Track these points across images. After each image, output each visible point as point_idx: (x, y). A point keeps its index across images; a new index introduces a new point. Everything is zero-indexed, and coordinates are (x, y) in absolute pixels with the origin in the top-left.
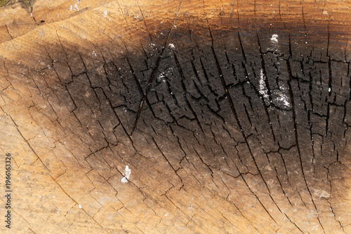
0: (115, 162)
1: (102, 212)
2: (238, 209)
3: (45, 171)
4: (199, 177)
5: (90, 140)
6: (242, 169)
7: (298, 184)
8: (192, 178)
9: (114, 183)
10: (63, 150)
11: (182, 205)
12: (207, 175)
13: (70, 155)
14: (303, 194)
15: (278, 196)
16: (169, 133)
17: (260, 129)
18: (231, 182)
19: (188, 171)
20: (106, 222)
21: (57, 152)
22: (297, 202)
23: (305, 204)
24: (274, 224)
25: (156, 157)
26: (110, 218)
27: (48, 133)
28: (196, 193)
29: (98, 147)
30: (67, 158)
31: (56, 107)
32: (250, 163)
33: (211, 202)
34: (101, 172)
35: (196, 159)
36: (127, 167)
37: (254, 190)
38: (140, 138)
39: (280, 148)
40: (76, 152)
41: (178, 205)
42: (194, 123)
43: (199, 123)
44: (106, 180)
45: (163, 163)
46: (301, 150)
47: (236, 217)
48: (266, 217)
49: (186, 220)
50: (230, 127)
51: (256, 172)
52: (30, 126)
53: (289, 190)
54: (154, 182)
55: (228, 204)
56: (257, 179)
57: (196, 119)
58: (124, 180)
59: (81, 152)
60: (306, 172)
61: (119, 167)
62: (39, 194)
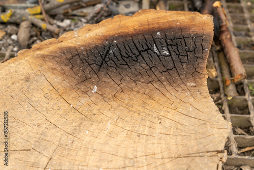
0: (90, 85)
1: (82, 107)
2: (150, 97)
3: (56, 93)
4: (130, 86)
5: (78, 78)
6: (150, 80)
7: (179, 82)
8: (127, 87)
9: (89, 93)
10: (66, 83)
11: (122, 99)
12: (133, 84)
13: (69, 85)
14: (182, 86)
15: (169, 88)
16: (115, 70)
17: (157, 64)
18: (146, 86)
19: (125, 84)
20: (84, 112)
21: (63, 85)
22: (180, 89)
23: (184, 90)
24: (169, 101)
25: (109, 81)
26: (86, 109)
27: (60, 78)
28: (129, 93)
29: (82, 80)
30: (68, 86)
31: (64, 68)
32: (154, 77)
33: (136, 96)
34: (82, 90)
35: (128, 78)
36: (95, 86)
37: (157, 87)
38: (102, 74)
39: (167, 70)
40: (72, 83)
41: (120, 99)
42: (126, 66)
43: (128, 66)
44: (85, 92)
45: (112, 83)
46: (177, 69)
47: (150, 100)
48: (165, 99)
49: (124, 106)
50: (143, 65)
51: (157, 80)
52: (52, 77)
53: (175, 85)
54: (109, 91)
55: (145, 96)
56: (158, 83)
57: (127, 64)
58: (93, 91)
59: (74, 83)
60: (182, 77)
61: (91, 87)
62: (52, 103)
